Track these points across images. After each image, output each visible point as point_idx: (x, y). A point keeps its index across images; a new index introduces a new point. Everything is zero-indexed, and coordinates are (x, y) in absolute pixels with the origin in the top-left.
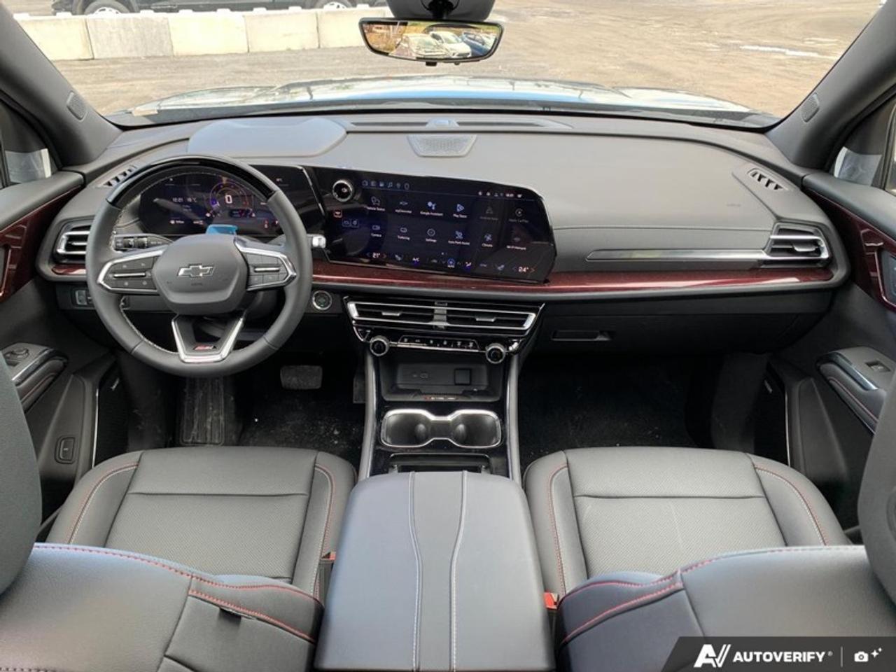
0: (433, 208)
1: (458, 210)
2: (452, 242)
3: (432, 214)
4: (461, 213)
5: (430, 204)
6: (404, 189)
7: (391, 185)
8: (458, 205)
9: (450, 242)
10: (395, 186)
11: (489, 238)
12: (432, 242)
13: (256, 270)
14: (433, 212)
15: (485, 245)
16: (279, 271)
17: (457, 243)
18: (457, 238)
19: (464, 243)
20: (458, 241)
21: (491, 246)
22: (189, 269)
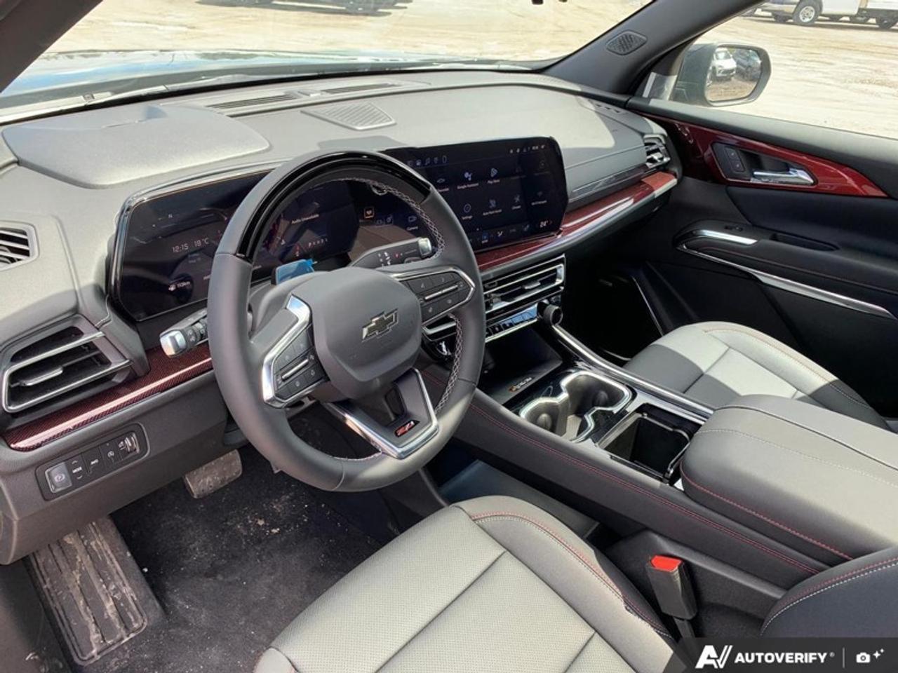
0: (470, 179)
1: (492, 176)
2: (487, 214)
3: (469, 186)
4: (496, 177)
5: (467, 175)
6: (442, 163)
7: (428, 161)
8: (492, 170)
9: (484, 214)
10: (432, 162)
11: (517, 199)
12: (468, 219)
13: (427, 298)
14: (470, 184)
15: (514, 208)
16: (457, 289)
17: (491, 213)
18: (491, 207)
19: (497, 212)
20: (491, 210)
21: (519, 207)
22: (372, 325)
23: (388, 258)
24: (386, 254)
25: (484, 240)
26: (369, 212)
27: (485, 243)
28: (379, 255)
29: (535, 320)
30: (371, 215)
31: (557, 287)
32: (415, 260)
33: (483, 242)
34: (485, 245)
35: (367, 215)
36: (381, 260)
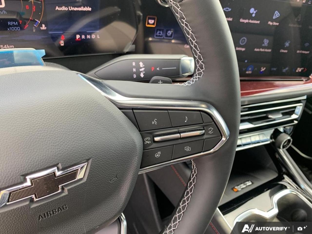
0: (253, 15)
1: (274, 17)
2: (258, 50)
3: (250, 21)
4: (275, 20)
5: (252, 10)
8: (276, 12)
9: (256, 50)
11: (287, 44)
12: (241, 50)
13: (157, 139)
14: (252, 20)
15: (282, 51)
16: (203, 135)
17: (262, 50)
18: (263, 45)
19: (266, 50)
20: (263, 48)
21: (286, 51)
22: (25, 185)
23: (143, 69)
24: (141, 64)
25: (248, 71)
26: (151, 22)
27: (249, 74)
28: (134, 64)
29: (269, 142)
30: (153, 24)
31: (292, 121)
32: (164, 82)
33: (247, 72)
34: (248, 75)
35: (148, 24)
36: (134, 70)
